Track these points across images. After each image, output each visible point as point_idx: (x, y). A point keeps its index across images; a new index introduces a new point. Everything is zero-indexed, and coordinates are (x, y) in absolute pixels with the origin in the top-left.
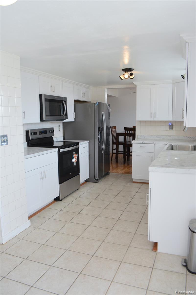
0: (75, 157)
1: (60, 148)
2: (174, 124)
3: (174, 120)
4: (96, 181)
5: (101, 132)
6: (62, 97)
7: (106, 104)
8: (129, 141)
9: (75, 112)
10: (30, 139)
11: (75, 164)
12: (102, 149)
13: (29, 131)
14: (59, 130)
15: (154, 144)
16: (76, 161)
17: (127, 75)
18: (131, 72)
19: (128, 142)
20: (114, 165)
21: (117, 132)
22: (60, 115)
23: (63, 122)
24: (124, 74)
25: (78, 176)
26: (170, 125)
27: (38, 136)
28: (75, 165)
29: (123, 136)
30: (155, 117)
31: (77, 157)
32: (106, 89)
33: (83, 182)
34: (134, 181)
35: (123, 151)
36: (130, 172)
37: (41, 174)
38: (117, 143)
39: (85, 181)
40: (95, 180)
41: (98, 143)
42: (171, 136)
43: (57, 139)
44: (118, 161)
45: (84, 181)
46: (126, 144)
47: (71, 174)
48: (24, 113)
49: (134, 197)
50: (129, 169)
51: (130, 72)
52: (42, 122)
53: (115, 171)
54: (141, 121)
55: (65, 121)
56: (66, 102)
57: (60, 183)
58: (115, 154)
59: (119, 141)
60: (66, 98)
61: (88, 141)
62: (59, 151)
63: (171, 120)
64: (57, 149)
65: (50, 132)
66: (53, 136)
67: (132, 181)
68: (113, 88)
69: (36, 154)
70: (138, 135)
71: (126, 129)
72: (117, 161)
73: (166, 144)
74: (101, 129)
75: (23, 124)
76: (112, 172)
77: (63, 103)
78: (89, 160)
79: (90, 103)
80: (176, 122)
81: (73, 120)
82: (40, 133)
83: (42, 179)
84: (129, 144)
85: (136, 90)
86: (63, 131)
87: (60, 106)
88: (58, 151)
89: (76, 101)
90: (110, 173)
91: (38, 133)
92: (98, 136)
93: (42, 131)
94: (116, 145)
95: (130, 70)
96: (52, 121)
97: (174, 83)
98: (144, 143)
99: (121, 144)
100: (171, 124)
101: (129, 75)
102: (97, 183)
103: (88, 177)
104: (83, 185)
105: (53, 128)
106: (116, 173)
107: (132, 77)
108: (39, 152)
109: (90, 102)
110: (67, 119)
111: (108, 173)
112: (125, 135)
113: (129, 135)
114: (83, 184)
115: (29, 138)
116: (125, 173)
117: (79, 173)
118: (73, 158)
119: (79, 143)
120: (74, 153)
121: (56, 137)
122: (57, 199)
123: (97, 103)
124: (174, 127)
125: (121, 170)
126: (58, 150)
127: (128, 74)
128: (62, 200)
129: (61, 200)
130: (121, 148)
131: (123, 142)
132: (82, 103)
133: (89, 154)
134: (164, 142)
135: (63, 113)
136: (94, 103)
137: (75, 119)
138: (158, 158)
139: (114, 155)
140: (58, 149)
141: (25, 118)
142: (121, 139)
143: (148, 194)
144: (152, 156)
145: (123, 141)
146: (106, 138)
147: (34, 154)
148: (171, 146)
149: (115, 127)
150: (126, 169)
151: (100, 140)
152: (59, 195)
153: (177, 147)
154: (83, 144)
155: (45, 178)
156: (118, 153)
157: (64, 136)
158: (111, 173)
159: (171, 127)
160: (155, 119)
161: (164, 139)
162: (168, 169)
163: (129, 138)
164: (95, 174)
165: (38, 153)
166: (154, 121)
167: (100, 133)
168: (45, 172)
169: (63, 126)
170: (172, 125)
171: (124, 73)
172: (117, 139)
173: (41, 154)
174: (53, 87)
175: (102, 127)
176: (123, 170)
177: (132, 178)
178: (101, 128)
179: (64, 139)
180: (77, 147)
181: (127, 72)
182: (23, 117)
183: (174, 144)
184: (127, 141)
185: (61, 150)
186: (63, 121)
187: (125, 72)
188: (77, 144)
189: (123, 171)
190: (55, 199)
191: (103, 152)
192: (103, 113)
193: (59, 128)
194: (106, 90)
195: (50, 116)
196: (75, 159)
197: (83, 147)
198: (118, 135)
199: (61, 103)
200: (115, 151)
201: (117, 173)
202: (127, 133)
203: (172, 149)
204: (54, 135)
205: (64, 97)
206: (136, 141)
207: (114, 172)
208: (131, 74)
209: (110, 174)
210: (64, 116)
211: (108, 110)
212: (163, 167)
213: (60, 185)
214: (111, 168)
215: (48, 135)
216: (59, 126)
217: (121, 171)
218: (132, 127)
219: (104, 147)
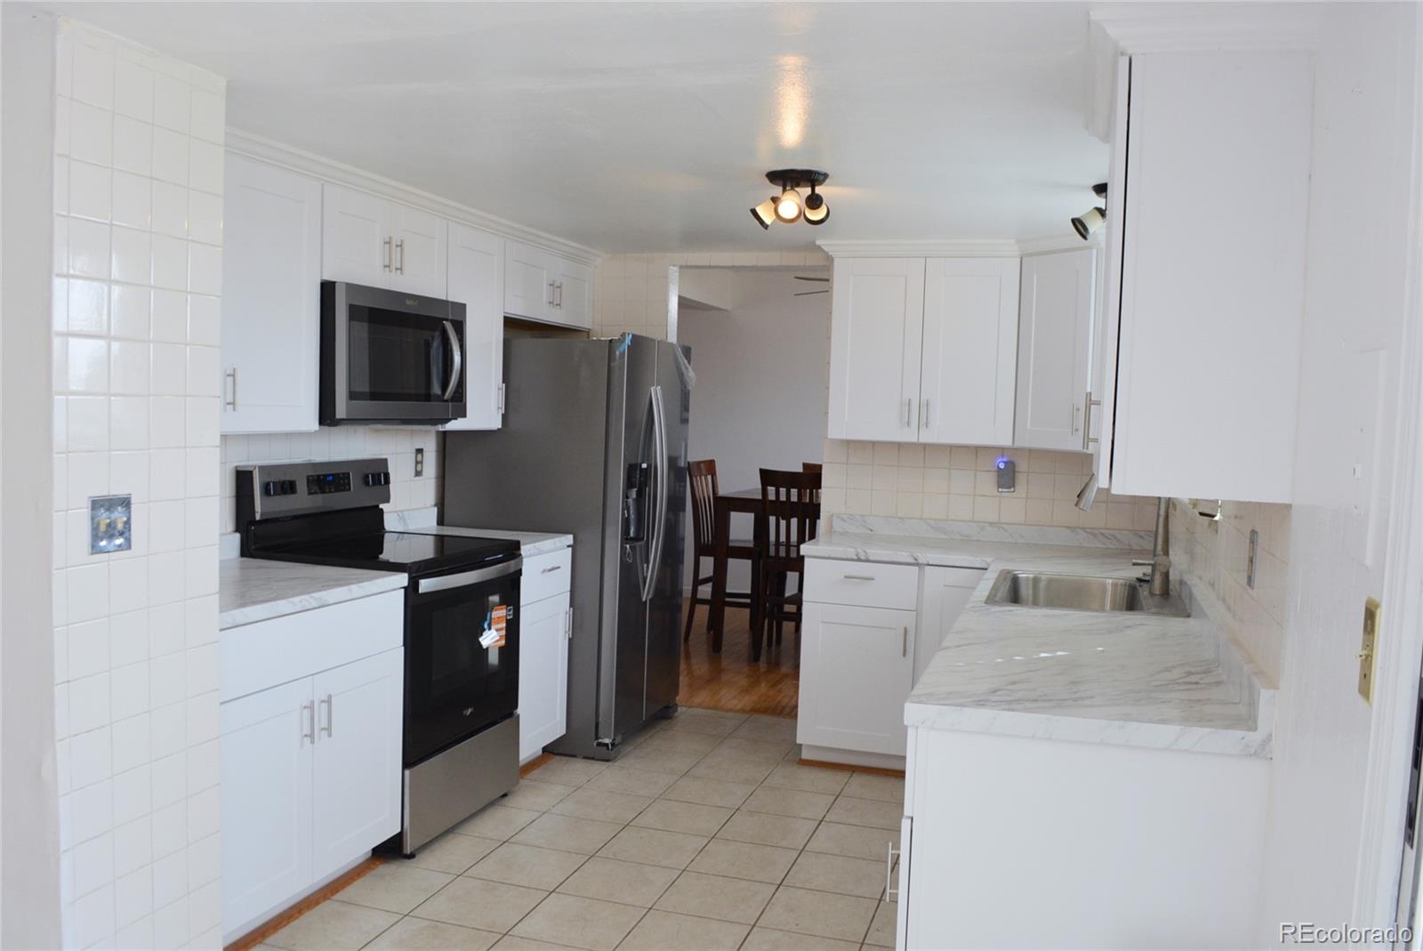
0: (498, 623)
1: (417, 571)
2: (1022, 466)
3: (1025, 442)
4: (605, 754)
5: (640, 494)
6: (444, 298)
7: (672, 344)
8: (783, 538)
9: (506, 379)
10: (258, 517)
11: (493, 658)
12: (641, 584)
13: (251, 472)
14: (418, 473)
15: (917, 564)
16: (503, 642)
17: (791, 204)
18: (813, 190)
19: (778, 543)
20: (701, 666)
21: (722, 492)
22: (428, 397)
23: (438, 432)
24: (775, 200)
25: (508, 721)
26: (1002, 466)
27: (302, 501)
28: (492, 665)
29: (752, 515)
30: (924, 423)
31: (508, 621)
32: (676, 269)
33: (535, 756)
34: (805, 755)
35: (748, 591)
36: (784, 708)
37: (307, 713)
38: (717, 546)
39: (545, 749)
40: (599, 744)
41: (623, 549)
42: (1006, 526)
43: (402, 519)
44: (724, 643)
45: (541, 752)
46: (768, 556)
47: (470, 711)
48: (233, 376)
49: (806, 849)
50: (780, 691)
51: (807, 191)
52: (326, 428)
53: (702, 696)
54: (849, 444)
55: (453, 425)
56: (460, 327)
57: (408, 763)
58: (707, 607)
59: (732, 537)
60: (464, 306)
61: (569, 539)
62: (411, 590)
63: (1006, 441)
64: (402, 579)
65: (367, 483)
66: (381, 506)
67: (795, 757)
68: (712, 264)
69: (282, 605)
70: (832, 516)
71: (768, 477)
72: (716, 644)
73: (986, 569)
74: (639, 478)
75: (224, 437)
76: (689, 707)
77: (444, 332)
78: (570, 640)
79: (588, 337)
80: (1031, 452)
81: (496, 424)
82: (315, 488)
83: (313, 742)
84: (780, 558)
85: (828, 280)
86: (437, 478)
87: (428, 345)
88: (405, 588)
89: (511, 324)
90: (679, 709)
91: (302, 486)
92: (623, 514)
93: (326, 476)
94: (712, 559)
95: (810, 178)
96: (380, 426)
97: (1031, 255)
98: (868, 561)
99: (741, 553)
100: (1005, 463)
101: (804, 205)
102: (608, 761)
103: (560, 731)
104: (535, 773)
105: (385, 461)
106: (709, 708)
107: (816, 215)
108: (301, 594)
109: (588, 333)
110: (464, 416)
111: (667, 707)
112: (761, 509)
113: (785, 510)
114: (533, 764)
115: (253, 512)
116: (755, 710)
117: (516, 706)
118: (486, 626)
119: (522, 547)
120: (495, 599)
121: (397, 512)
122: (391, 851)
123: (628, 341)
124: (1021, 479)
125: (733, 695)
126: (406, 584)
127: (799, 202)
128: (417, 857)
129: (412, 856)
130: (740, 576)
131: (751, 545)
132: (547, 337)
133: (571, 606)
134: (971, 558)
135: (444, 386)
136: (611, 341)
137: (505, 417)
138: (946, 648)
139: (702, 612)
140: (406, 575)
141: (233, 403)
142: (741, 527)
143: (897, 846)
144: (906, 630)
145: (748, 541)
146: (667, 520)
147: (272, 603)
148: (1008, 584)
149: (710, 467)
150: (763, 687)
151: (632, 535)
152: (399, 830)
153: (1042, 585)
154: (541, 552)
155: (330, 735)
156: (720, 600)
157: (441, 504)
158: (684, 709)
159: (1007, 477)
160: (926, 437)
161: (965, 543)
162: (1008, 719)
163: (783, 523)
164: (601, 712)
165: (296, 599)
166: (921, 444)
167: (634, 495)
168: (329, 701)
169: (438, 451)
170: (1011, 465)
171: (776, 190)
172: (722, 526)
173: (315, 604)
174: (394, 244)
175: (644, 466)
176: (745, 691)
177: (798, 741)
178: (641, 469)
179: (441, 522)
180: (512, 570)
181: (792, 189)
182: (225, 399)
183: (1026, 570)
184: (772, 538)
185: (426, 585)
186: (440, 428)
187: (781, 188)
188: (512, 550)
189: (747, 701)
190: (375, 850)
191: (646, 595)
192: (656, 393)
193: (417, 463)
194: (674, 272)
195: (374, 396)
196: (497, 630)
197: (544, 571)
198: (727, 505)
199: (437, 334)
200: (706, 591)
201: (715, 708)
202: (772, 497)
203: (1015, 597)
204: (387, 500)
205: (452, 302)
206: (820, 547)
207: (699, 706)
208: (814, 202)
209: (676, 714)
210: (446, 401)
211: (681, 375)
212: (980, 703)
213: (407, 772)
214: (683, 680)
215: (355, 497)
216: (420, 451)
217: (736, 702)
218: (801, 470)
219: (651, 571)
